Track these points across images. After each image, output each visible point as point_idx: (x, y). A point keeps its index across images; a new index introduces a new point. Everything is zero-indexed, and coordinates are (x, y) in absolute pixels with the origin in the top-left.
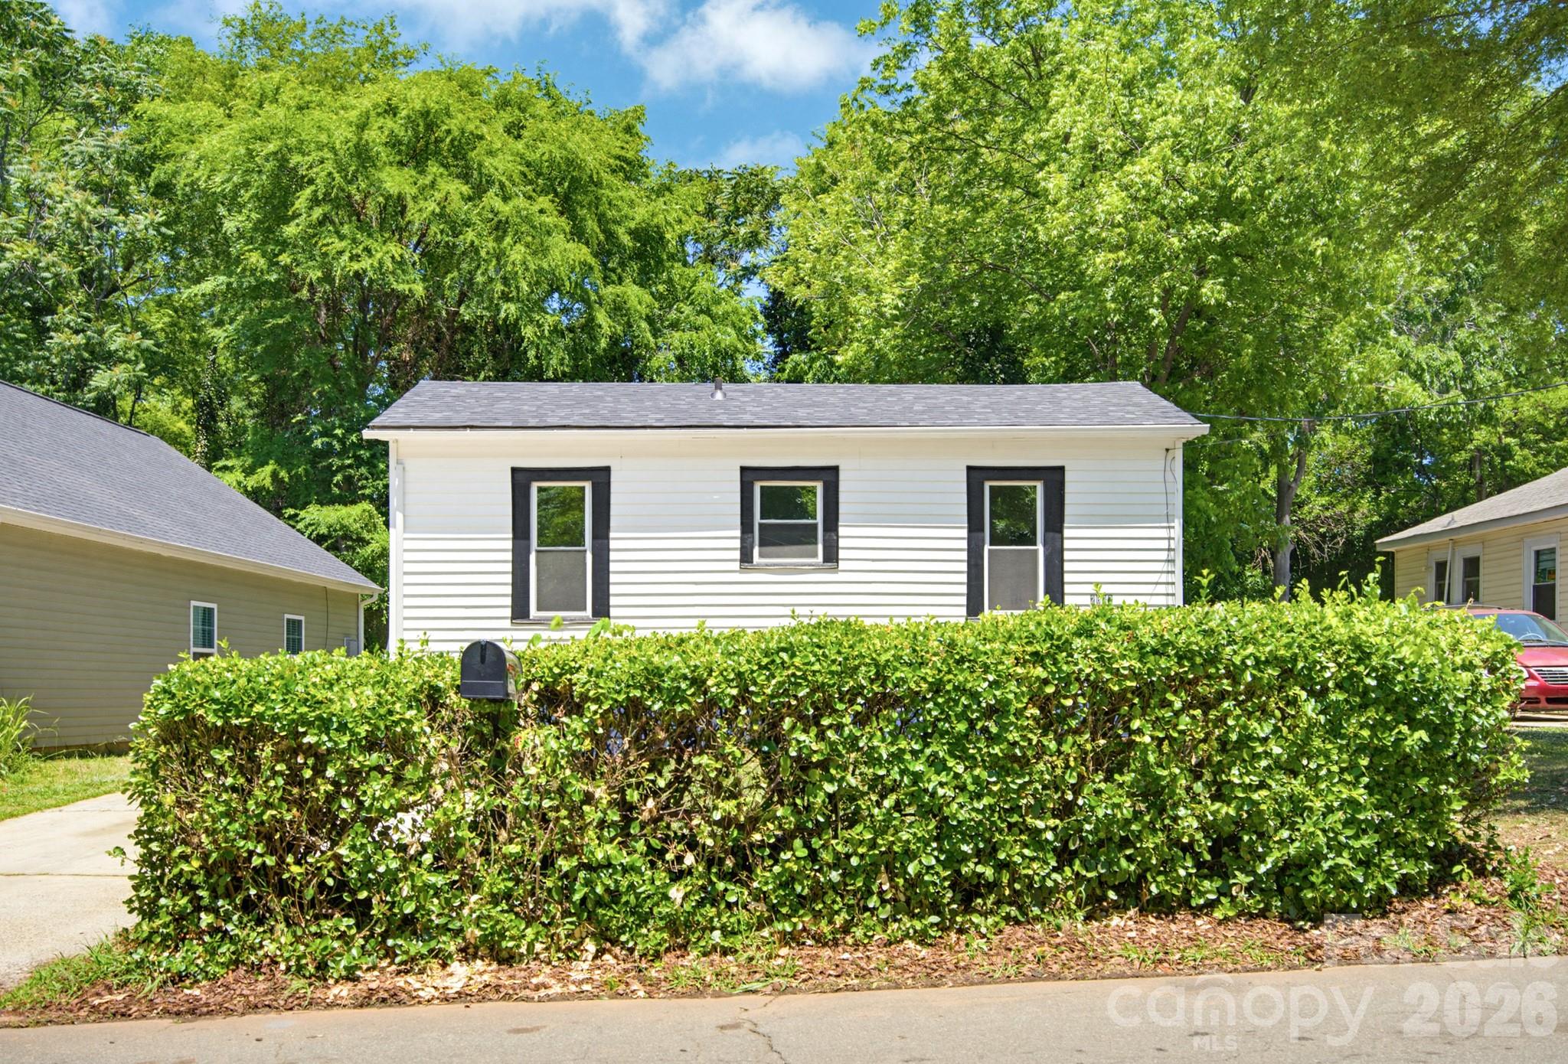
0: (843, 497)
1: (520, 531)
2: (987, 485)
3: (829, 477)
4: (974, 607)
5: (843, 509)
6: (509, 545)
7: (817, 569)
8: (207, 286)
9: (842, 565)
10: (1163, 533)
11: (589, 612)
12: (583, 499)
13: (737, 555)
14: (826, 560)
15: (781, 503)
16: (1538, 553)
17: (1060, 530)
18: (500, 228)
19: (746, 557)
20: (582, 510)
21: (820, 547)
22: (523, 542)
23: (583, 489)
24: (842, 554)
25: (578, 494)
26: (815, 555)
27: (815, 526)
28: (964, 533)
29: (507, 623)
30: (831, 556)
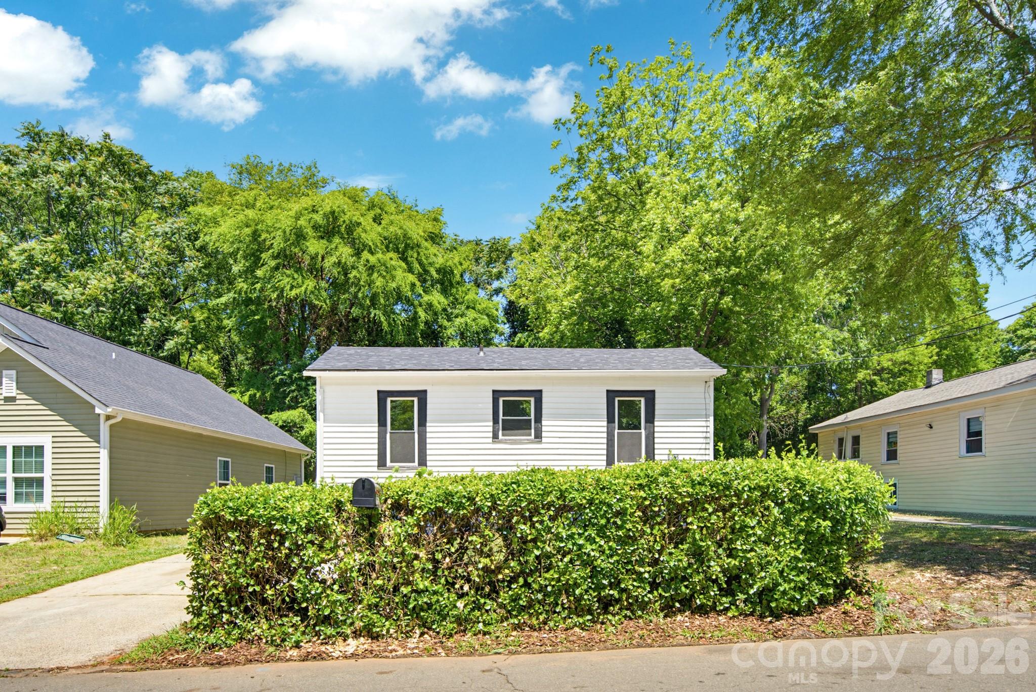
0: (544, 406)
1: (382, 422)
2: (617, 399)
3: (537, 395)
4: (610, 462)
5: (544, 411)
6: (376, 429)
7: (532, 442)
8: (223, 300)
9: (544, 440)
10: (704, 424)
11: (416, 463)
12: (413, 406)
13: (491, 435)
14: (536, 437)
15: (513, 408)
16: (889, 434)
17: (653, 422)
18: (371, 269)
19: (495, 436)
20: (413, 412)
21: (533, 431)
22: (383, 428)
23: (413, 401)
24: (544, 434)
25: (410, 404)
26: (530, 435)
27: (530, 420)
28: (605, 424)
29: (375, 469)
30: (538, 436)
